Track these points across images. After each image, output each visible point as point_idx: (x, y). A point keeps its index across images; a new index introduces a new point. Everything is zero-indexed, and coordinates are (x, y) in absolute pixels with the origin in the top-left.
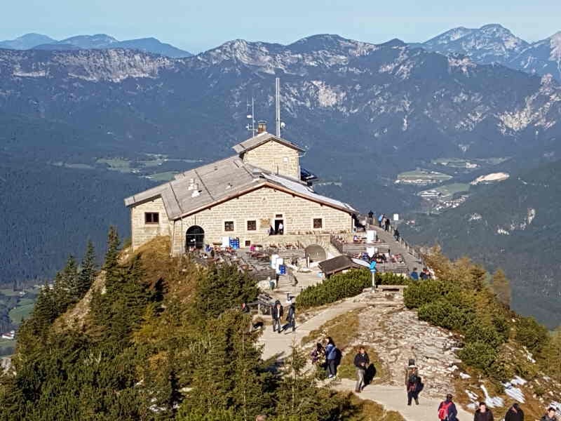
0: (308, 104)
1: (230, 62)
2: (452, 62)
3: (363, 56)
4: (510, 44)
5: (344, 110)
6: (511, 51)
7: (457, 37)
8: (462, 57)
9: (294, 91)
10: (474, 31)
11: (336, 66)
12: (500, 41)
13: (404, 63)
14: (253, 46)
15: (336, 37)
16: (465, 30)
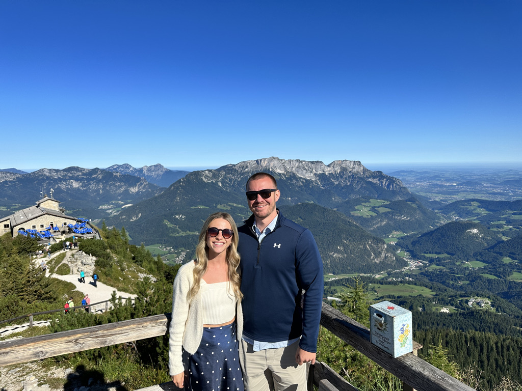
0: (69, 187)
1: (42, 175)
2: (115, 174)
3: (86, 173)
4: (131, 169)
5: (81, 188)
6: (132, 171)
7: (116, 167)
8: (117, 173)
9: (65, 183)
10: (121, 165)
11: (78, 176)
12: (128, 168)
13: (100, 174)
14: (50, 170)
15: (78, 167)
16: (118, 165)
